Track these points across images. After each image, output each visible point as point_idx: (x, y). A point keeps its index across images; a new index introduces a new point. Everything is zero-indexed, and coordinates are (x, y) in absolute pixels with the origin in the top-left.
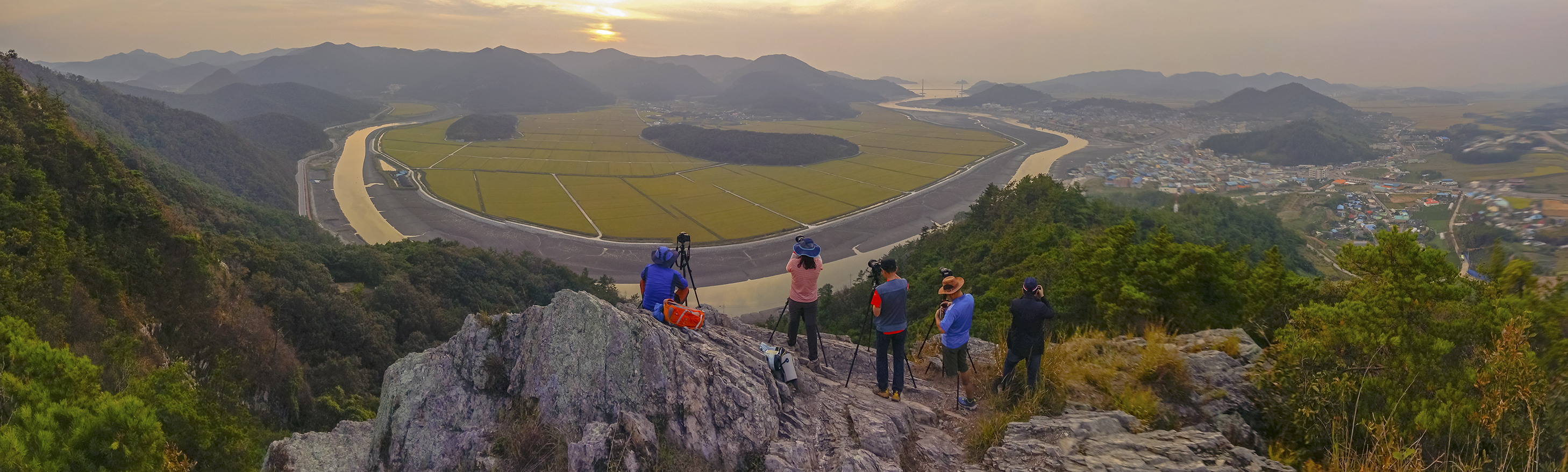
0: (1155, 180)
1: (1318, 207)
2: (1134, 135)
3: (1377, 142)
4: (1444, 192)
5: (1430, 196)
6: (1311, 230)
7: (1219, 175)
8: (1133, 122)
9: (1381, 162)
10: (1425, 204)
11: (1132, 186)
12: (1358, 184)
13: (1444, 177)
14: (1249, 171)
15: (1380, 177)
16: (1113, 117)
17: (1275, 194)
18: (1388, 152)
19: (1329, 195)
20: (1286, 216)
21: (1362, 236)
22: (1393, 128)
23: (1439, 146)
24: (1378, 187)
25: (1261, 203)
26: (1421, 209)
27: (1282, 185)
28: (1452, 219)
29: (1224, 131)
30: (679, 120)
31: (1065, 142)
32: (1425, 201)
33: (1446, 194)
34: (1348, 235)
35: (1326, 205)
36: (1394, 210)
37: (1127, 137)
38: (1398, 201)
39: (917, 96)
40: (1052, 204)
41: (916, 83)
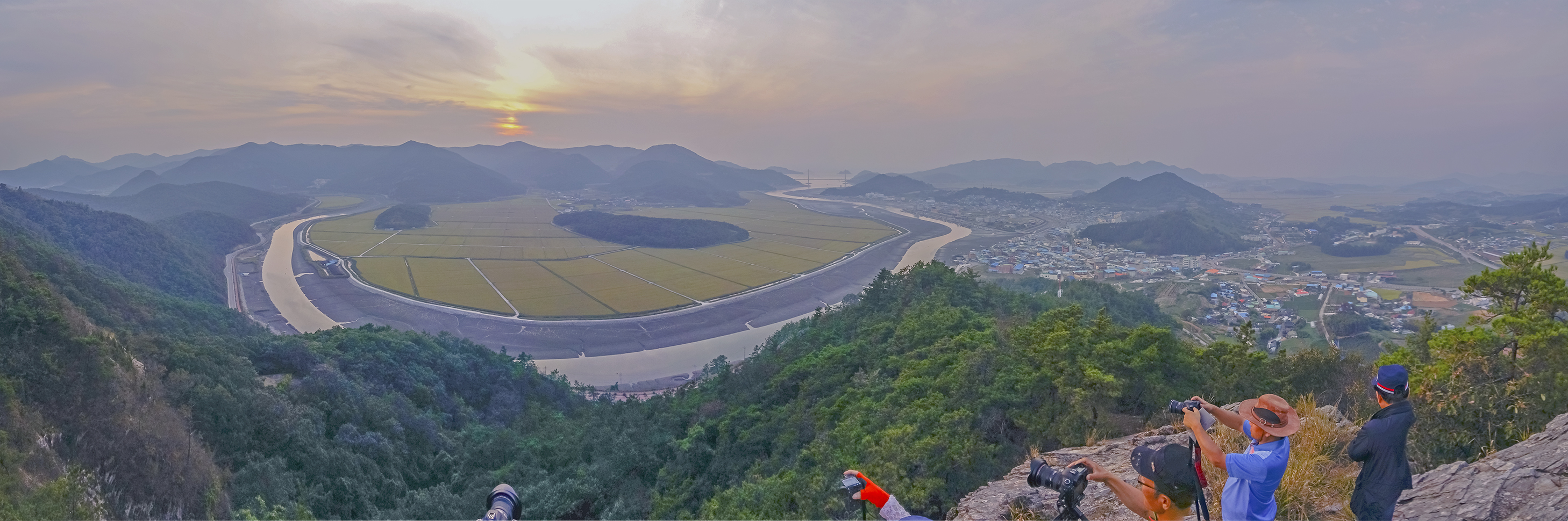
0: (1036, 267)
1: (1192, 295)
2: (1015, 224)
3: (1248, 234)
4: (1313, 283)
5: (1301, 287)
6: (1187, 315)
7: (1098, 263)
8: (1013, 212)
9: (1252, 254)
10: (1295, 294)
11: (1014, 272)
12: (1230, 274)
13: (1313, 269)
14: (1126, 259)
15: (1251, 267)
16: (994, 207)
17: (1150, 281)
18: (1259, 244)
19: (1203, 284)
20: (1162, 301)
21: (1235, 322)
22: (1263, 219)
23: (1308, 238)
24: (1250, 277)
25: (1138, 289)
26: (1291, 300)
27: (1157, 274)
28: (1322, 309)
29: (1101, 221)
30: (588, 207)
31: (948, 231)
32: (1296, 292)
33: (1316, 285)
34: (1222, 322)
35: (1200, 293)
36: (1265, 300)
37: (1008, 226)
38: (1270, 290)
39: (803, 186)
40: (948, 288)
41: (802, 173)
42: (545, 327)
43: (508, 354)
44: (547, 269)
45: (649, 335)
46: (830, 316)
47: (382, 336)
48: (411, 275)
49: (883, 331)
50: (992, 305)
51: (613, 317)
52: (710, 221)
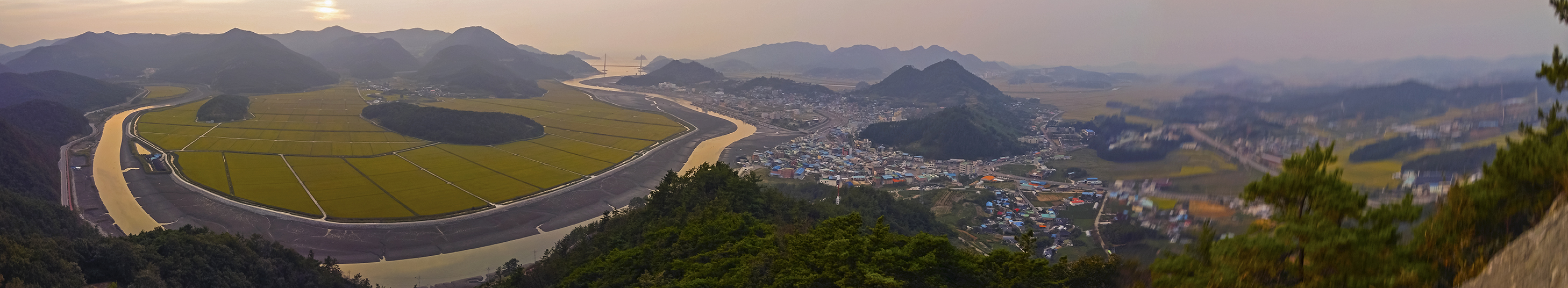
0: (816, 172)
1: (968, 203)
2: (799, 122)
3: (1024, 135)
4: (1089, 191)
5: (1076, 195)
6: (962, 224)
7: (876, 168)
8: (798, 107)
9: (1028, 158)
10: (1071, 203)
11: (795, 177)
12: (1005, 181)
13: (1089, 176)
14: (904, 164)
15: (1027, 174)
16: (780, 101)
17: (927, 189)
18: (1036, 147)
19: (978, 192)
20: (938, 209)
21: (1011, 231)
22: (1040, 118)
23: (1084, 141)
24: (1025, 185)
25: (914, 197)
26: (1067, 209)
27: (934, 180)
28: (1098, 218)
29: (882, 119)
31: (734, 128)
32: (1071, 200)
33: (1091, 193)
34: (997, 231)
35: (975, 202)
36: (1040, 209)
37: (792, 124)
38: (1044, 199)
39: (599, 73)
40: (731, 192)
41: (599, 58)
42: (349, 229)
43: (315, 258)
44: (353, 167)
45: (446, 238)
46: (618, 220)
47: (199, 239)
48: (227, 172)
49: (667, 236)
50: (773, 212)
51: (413, 219)
52: (508, 114)
